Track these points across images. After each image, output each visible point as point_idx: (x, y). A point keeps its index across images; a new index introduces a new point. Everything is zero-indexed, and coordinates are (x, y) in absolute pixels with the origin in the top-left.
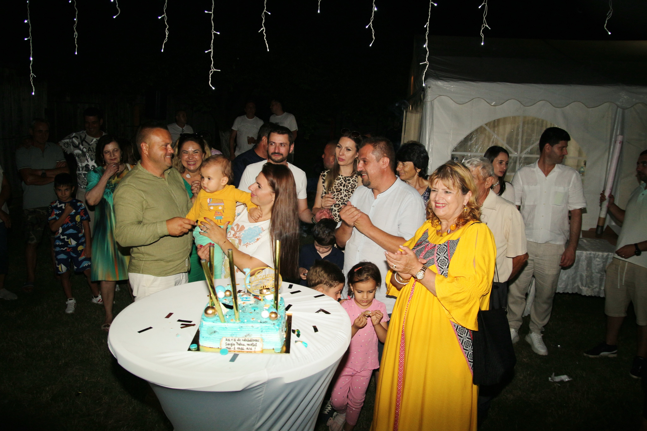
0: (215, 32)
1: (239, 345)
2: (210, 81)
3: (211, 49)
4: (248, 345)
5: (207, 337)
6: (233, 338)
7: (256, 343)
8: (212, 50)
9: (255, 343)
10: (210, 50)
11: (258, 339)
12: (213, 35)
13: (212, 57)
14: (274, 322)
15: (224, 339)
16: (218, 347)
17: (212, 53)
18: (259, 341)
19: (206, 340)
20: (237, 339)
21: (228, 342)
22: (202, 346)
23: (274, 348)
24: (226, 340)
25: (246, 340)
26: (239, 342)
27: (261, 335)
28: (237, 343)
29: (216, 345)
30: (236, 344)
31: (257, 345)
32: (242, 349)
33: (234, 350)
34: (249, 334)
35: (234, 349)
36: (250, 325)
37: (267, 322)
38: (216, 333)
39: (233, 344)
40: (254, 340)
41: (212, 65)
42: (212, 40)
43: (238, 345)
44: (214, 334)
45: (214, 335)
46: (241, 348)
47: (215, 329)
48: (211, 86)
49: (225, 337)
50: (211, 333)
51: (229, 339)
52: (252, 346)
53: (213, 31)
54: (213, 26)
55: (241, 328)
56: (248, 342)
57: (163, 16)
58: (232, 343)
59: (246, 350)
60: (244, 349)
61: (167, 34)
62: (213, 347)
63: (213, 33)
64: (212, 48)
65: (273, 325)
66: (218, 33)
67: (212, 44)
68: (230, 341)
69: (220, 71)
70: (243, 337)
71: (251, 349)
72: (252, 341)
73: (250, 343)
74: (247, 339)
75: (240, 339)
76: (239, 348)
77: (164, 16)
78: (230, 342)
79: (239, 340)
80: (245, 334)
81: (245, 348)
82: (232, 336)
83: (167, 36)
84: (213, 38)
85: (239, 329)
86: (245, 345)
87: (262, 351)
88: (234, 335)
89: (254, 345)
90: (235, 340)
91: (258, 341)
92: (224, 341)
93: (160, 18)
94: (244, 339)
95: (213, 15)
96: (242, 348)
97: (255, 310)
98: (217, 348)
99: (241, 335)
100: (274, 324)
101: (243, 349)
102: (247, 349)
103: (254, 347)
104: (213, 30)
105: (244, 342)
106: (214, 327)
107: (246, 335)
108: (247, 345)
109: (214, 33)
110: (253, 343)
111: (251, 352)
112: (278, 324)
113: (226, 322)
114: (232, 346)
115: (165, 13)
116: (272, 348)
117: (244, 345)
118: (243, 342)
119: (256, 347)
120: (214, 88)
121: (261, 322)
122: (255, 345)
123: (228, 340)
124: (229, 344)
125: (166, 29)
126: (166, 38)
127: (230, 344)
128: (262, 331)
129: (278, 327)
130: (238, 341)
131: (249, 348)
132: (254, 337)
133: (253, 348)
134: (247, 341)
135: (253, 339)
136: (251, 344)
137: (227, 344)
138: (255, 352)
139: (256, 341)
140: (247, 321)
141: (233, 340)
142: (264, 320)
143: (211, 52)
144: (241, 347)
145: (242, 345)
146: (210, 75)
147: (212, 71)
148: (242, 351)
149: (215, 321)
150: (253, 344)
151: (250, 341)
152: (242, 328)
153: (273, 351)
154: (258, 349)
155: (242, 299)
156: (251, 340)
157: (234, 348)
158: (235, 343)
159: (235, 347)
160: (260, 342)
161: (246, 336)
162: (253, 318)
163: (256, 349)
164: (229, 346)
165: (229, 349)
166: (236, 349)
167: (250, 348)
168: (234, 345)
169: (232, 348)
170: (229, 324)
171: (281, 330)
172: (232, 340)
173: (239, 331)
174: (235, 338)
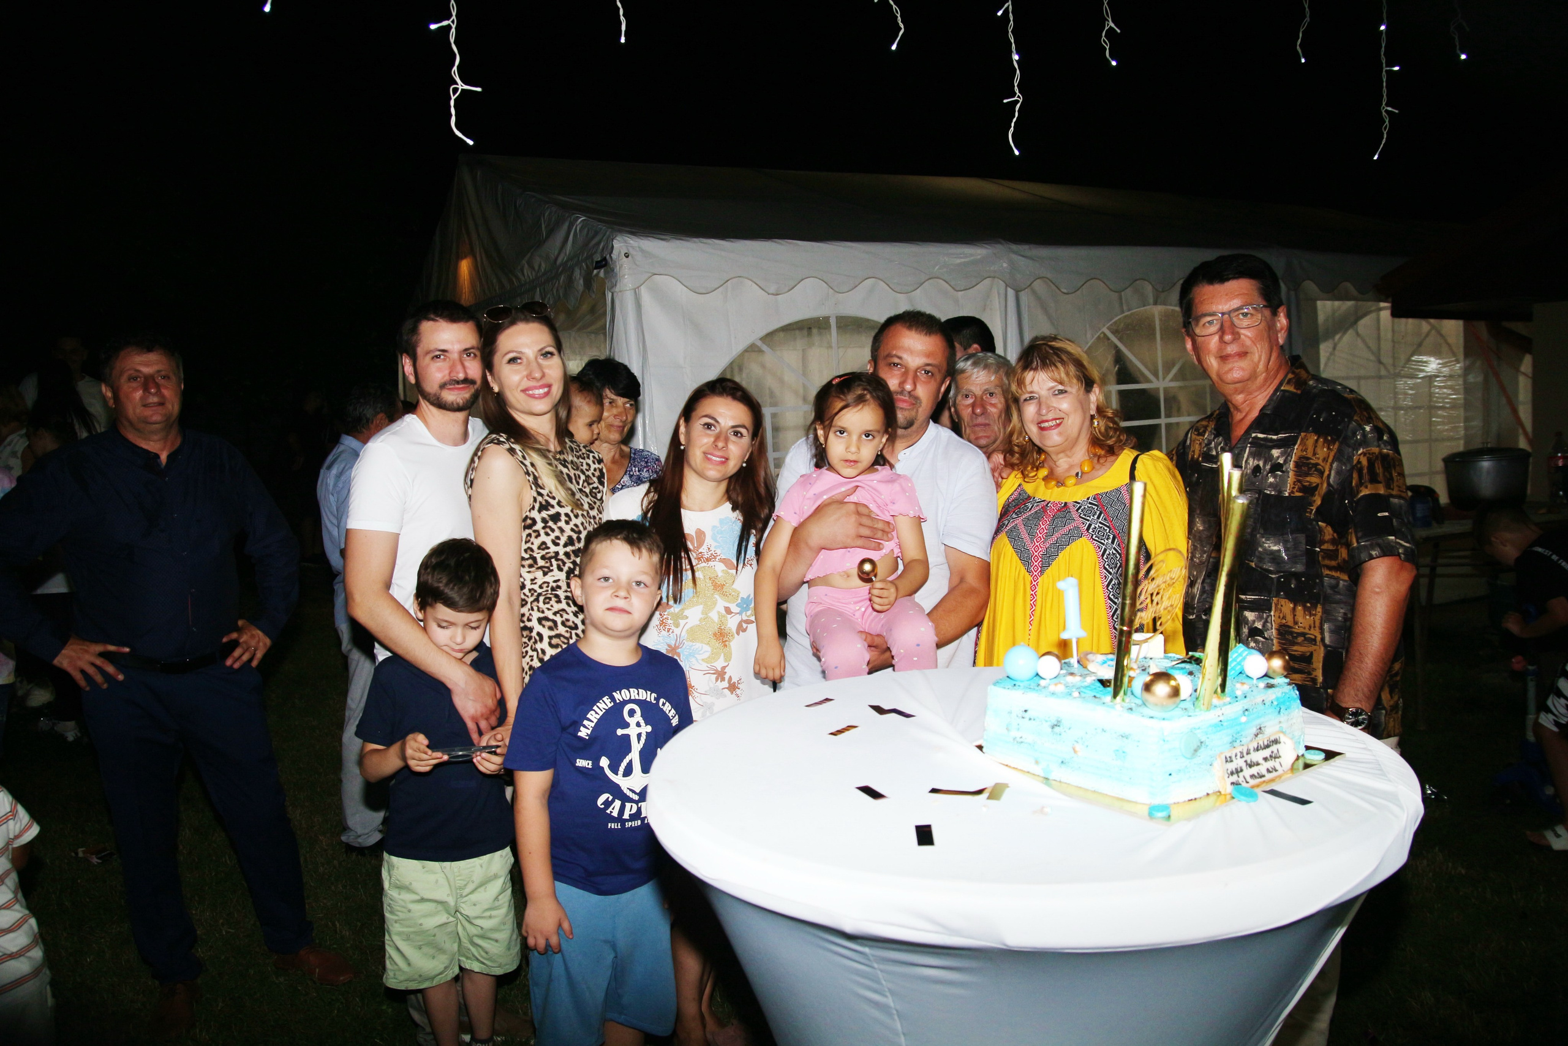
1: (1250, 765)
2: (454, 119)
3: (450, 18)
4: (1265, 759)
6: (1237, 751)
7: (1279, 751)
8: (452, 22)
9: (1276, 749)
10: (445, 23)
11: (1278, 737)
15: (1221, 760)
17: (454, 29)
18: (1281, 740)
19: (1175, 782)
20: (1243, 750)
21: (1230, 767)
24: (1226, 760)
25: (1259, 748)
26: (1248, 758)
27: (1280, 723)
28: (1246, 761)
30: (1244, 766)
31: (1282, 753)
32: (1260, 776)
34: (1260, 728)
35: (1247, 782)
38: (1202, 749)
39: (1240, 770)
40: (1272, 741)
41: (456, 69)
43: (1248, 767)
44: (1199, 752)
45: (1197, 758)
46: (1256, 774)
47: (1199, 736)
48: (455, 128)
49: (1221, 753)
50: (1190, 752)
51: (1229, 755)
55: (1246, 713)
58: (1237, 766)
59: (1268, 776)
60: (1263, 774)
64: (453, 16)
68: (1232, 761)
70: (1251, 741)
71: (1276, 771)
72: (1270, 746)
74: (1261, 743)
75: (1248, 747)
76: (1252, 776)
78: (1233, 766)
80: (1254, 730)
81: (1262, 769)
82: (1234, 744)
85: (1244, 719)
86: (1259, 762)
87: (1292, 769)
88: (1236, 739)
89: (1276, 758)
90: (1242, 756)
91: (1279, 742)
92: (1222, 766)
94: (1256, 747)
98: (1204, 797)
99: (1249, 736)
101: (1264, 776)
102: (1268, 770)
103: (1279, 761)
105: (1257, 753)
107: (1258, 733)
108: (1265, 763)
110: (1273, 752)
111: (1278, 778)
114: (1238, 777)
117: (1258, 764)
118: (1255, 757)
123: (1228, 759)
124: (1231, 773)
130: (1247, 753)
131: (1271, 770)
132: (1270, 733)
134: (1264, 750)
135: (1270, 740)
136: (1271, 756)
137: (1228, 772)
138: (1284, 775)
139: (1276, 741)
141: (1238, 755)
144: (1254, 770)
145: (1254, 765)
147: (456, 89)
150: (1274, 756)
151: (1267, 746)
152: (1249, 711)
156: (1268, 743)
157: (1244, 781)
158: (1239, 763)
159: (1244, 777)
160: (1285, 743)
161: (1256, 735)
163: (1283, 765)
164: (1234, 779)
165: (1238, 785)
167: (1275, 768)
168: (1242, 770)
169: (1240, 780)
170: (1223, 710)
172: (1236, 755)
173: (1245, 723)
174: (1240, 750)
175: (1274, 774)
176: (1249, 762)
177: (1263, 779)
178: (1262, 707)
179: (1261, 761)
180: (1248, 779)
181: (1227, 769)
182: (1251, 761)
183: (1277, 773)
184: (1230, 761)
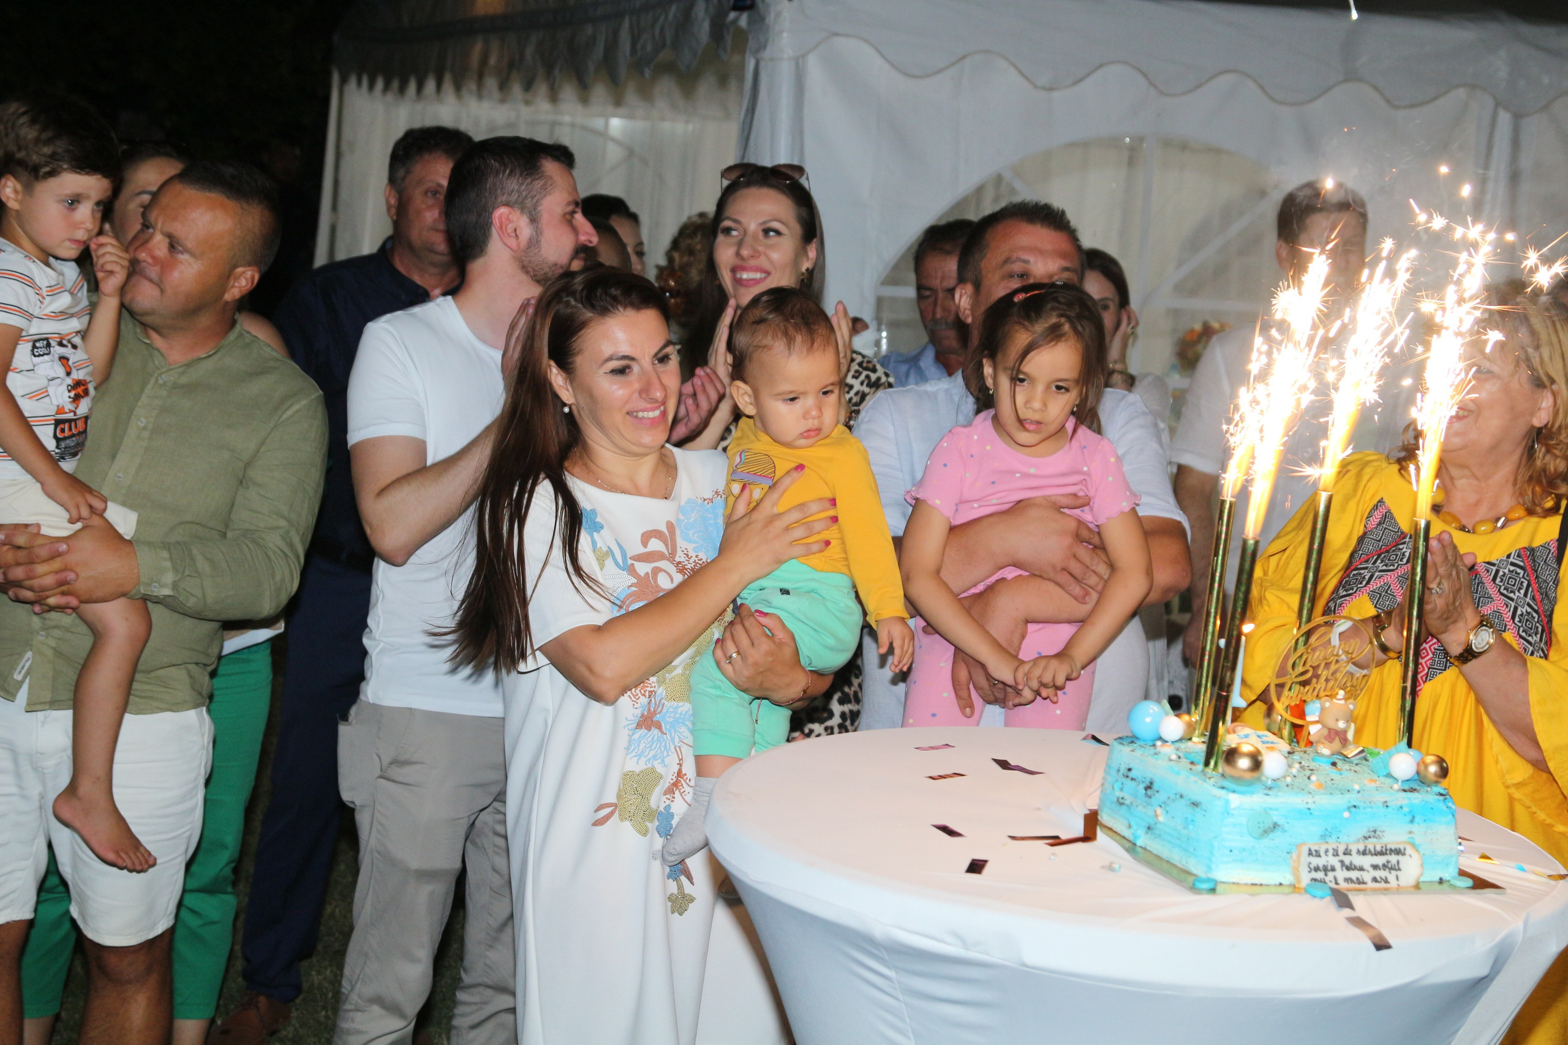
1: (1348, 868)
4: (1375, 867)
5: (1244, 850)
6: (1330, 848)
7: (1398, 862)
9: (1393, 859)
11: (1403, 847)
15: (1303, 851)
16: (1277, 883)
18: (1408, 851)
19: (1238, 861)
20: (1340, 850)
21: (1315, 861)
22: (1224, 882)
23: (1443, 878)
24: (1310, 854)
25: (1368, 852)
26: (1347, 860)
27: (1410, 832)
28: (1342, 862)
30: (1338, 866)
31: (1401, 866)
32: (1360, 882)
33: (1338, 887)
34: (1375, 831)
35: (1337, 883)
38: (1277, 835)
39: (1329, 868)
40: (1391, 850)
43: (1344, 868)
46: (1355, 879)
47: (1276, 818)
49: (1306, 843)
50: (1262, 833)
51: (1317, 848)
52: (1388, 870)
55: (1353, 809)
56: (1376, 857)
58: (1326, 864)
59: (1371, 885)
60: (1365, 881)
62: (1263, 883)
68: (1320, 856)
70: (1358, 842)
71: (1386, 881)
72: (1386, 854)
73: (1380, 860)
74: (1370, 847)
75: (1350, 847)
76: (1348, 880)
78: (1320, 862)
79: (1347, 852)
80: (1364, 832)
81: (1367, 876)
82: (1330, 840)
85: (1346, 814)
86: (1364, 867)
87: (1417, 886)
88: (1332, 835)
89: (1391, 869)
90: (1336, 854)
91: (1404, 854)
92: (1305, 859)
94: (1362, 848)
96: (1358, 879)
98: (1275, 885)
99: (1352, 835)
101: (1364, 883)
102: (1375, 880)
103: (1394, 872)
105: (1362, 857)
106: (1271, 809)
107: (1367, 835)
108: (1371, 869)
110: (1388, 862)
111: (1386, 889)
114: (1326, 875)
116: (1437, 879)
117: (1361, 869)
118: (1358, 860)
119: (1398, 873)
122: (1396, 868)
123: (1314, 853)
124: (1317, 869)
127: (1321, 866)
128: (1412, 821)
130: (1345, 854)
131: (1379, 879)
132: (1389, 840)
133: (1391, 877)
134: (1372, 855)
135: (1388, 847)
136: (1384, 865)
137: (1312, 866)
138: (1399, 888)
139: (1398, 852)
141: (1331, 852)
144: (1354, 875)
145: (1357, 868)
148: (1359, 890)
150: (1390, 866)
151: (1381, 853)
152: (1357, 810)
153: (1441, 887)
154: (1405, 879)
156: (1383, 850)
157: (1334, 881)
158: (1334, 861)
159: (1335, 879)
160: (1411, 856)
161: (1366, 838)
163: (1400, 878)
164: (1320, 875)
165: (1321, 883)
166: (1345, 884)
167: (1384, 877)
168: (1333, 869)
169: (1327, 879)
172: (1327, 851)
173: (1347, 819)
174: (1335, 847)
175: (1383, 885)
176: (1347, 863)
177: (1362, 886)
178: (1383, 810)
179: (1367, 866)
180: (1340, 880)
181: (1310, 863)
182: (1351, 864)
183: (1387, 885)
184: (1316, 856)
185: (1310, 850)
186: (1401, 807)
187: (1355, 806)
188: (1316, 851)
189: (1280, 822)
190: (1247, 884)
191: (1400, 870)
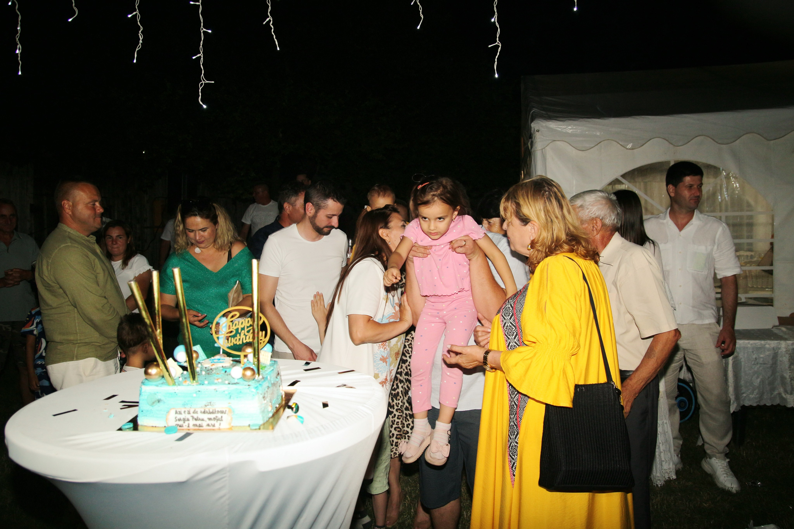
0: (205, 30)
1: (196, 420)
2: (200, 97)
3: (200, 53)
4: (210, 419)
5: (148, 411)
6: (186, 410)
7: (222, 417)
8: (201, 55)
9: (219, 415)
10: (199, 55)
11: (224, 411)
12: (202, 34)
13: (201, 64)
14: (250, 383)
15: (173, 412)
16: (164, 426)
17: (202, 58)
18: (227, 412)
19: (146, 416)
20: (192, 411)
21: (179, 416)
22: (141, 425)
23: (251, 424)
24: (176, 413)
25: (206, 412)
26: (195, 416)
27: (229, 403)
28: (193, 417)
29: (161, 423)
30: (191, 419)
31: (223, 419)
32: (200, 426)
33: (188, 428)
34: (210, 403)
35: (189, 426)
36: (213, 387)
37: (238, 383)
38: (161, 403)
39: (186, 419)
40: (218, 411)
41: (203, 75)
42: (202, 42)
43: (194, 420)
44: (158, 404)
45: (157, 406)
46: (198, 425)
47: (159, 397)
48: (201, 103)
49: (174, 408)
50: (153, 403)
51: (180, 410)
52: (216, 421)
53: (202, 29)
54: (202, 21)
55: (198, 392)
56: (209, 415)
57: (134, 13)
58: (184, 417)
59: (205, 427)
60: (203, 425)
61: (141, 39)
62: (157, 425)
63: (202, 32)
64: (202, 52)
65: (248, 387)
66: (210, 31)
67: (201, 46)
68: (181, 414)
69: (213, 82)
70: (202, 407)
71: (214, 426)
72: (214, 413)
73: (212, 416)
74: (207, 410)
75: (196, 410)
76: (194, 425)
77: (137, 14)
78: (182, 416)
79: (195, 412)
80: (205, 403)
81: (204, 424)
83: (141, 41)
84: (202, 39)
85: (195, 395)
87: (231, 429)
88: (187, 404)
89: (218, 420)
90: (189, 413)
91: (225, 413)
92: (172, 415)
93: (130, 16)
94: (203, 410)
95: (201, 6)
96: (200, 424)
97: (226, 372)
98: (162, 427)
99: (199, 406)
100: (249, 385)
101: (202, 426)
102: (208, 425)
103: (219, 422)
104: (202, 27)
105: (203, 414)
106: (157, 392)
107: (207, 404)
108: (207, 420)
109: (204, 32)
110: (216, 417)
111: (213, 430)
112: (256, 386)
113: (176, 385)
114: (184, 423)
115: (137, 10)
116: (248, 425)
117: (203, 420)
118: (201, 416)
119: (221, 422)
120: (205, 107)
121: (229, 384)
122: (220, 420)
124: (180, 420)
125: (140, 32)
126: (140, 44)
127: (182, 418)
128: (230, 397)
129: (254, 390)
130: (193, 413)
131: (210, 425)
132: (218, 406)
133: (217, 424)
134: (208, 413)
135: (217, 410)
136: (214, 418)
137: (177, 419)
138: (219, 429)
139: (222, 412)
140: (209, 383)
141: (187, 412)
142: (236, 381)
143: (200, 57)
144: (198, 423)
145: (200, 419)
146: (200, 88)
147: (202, 84)
148: (198, 429)
149: (159, 384)
150: (217, 418)
151: (213, 413)
152: (200, 393)
153: (248, 429)
154: (224, 425)
155: (212, 361)
156: (214, 411)
157: (187, 425)
158: (188, 416)
159: (189, 424)
160: (228, 414)
161: (206, 406)
162: (218, 379)
163: (221, 424)
164: (181, 423)
165: (180, 426)
166: (191, 427)
167: (213, 424)
168: (188, 420)
169: (184, 425)
170: (179, 388)
171: (261, 396)
172: (185, 412)
173: (195, 397)
174: (188, 410)
175: (212, 427)
177: (201, 428)
178: (214, 392)
179: (205, 419)
180: (191, 425)
181: (176, 417)
182: (198, 418)
183: (214, 428)
184: (179, 414)
185: (176, 411)
186: (224, 391)
187: (199, 391)
188: (179, 412)
189: (162, 398)
190: (150, 427)
191: (222, 420)
